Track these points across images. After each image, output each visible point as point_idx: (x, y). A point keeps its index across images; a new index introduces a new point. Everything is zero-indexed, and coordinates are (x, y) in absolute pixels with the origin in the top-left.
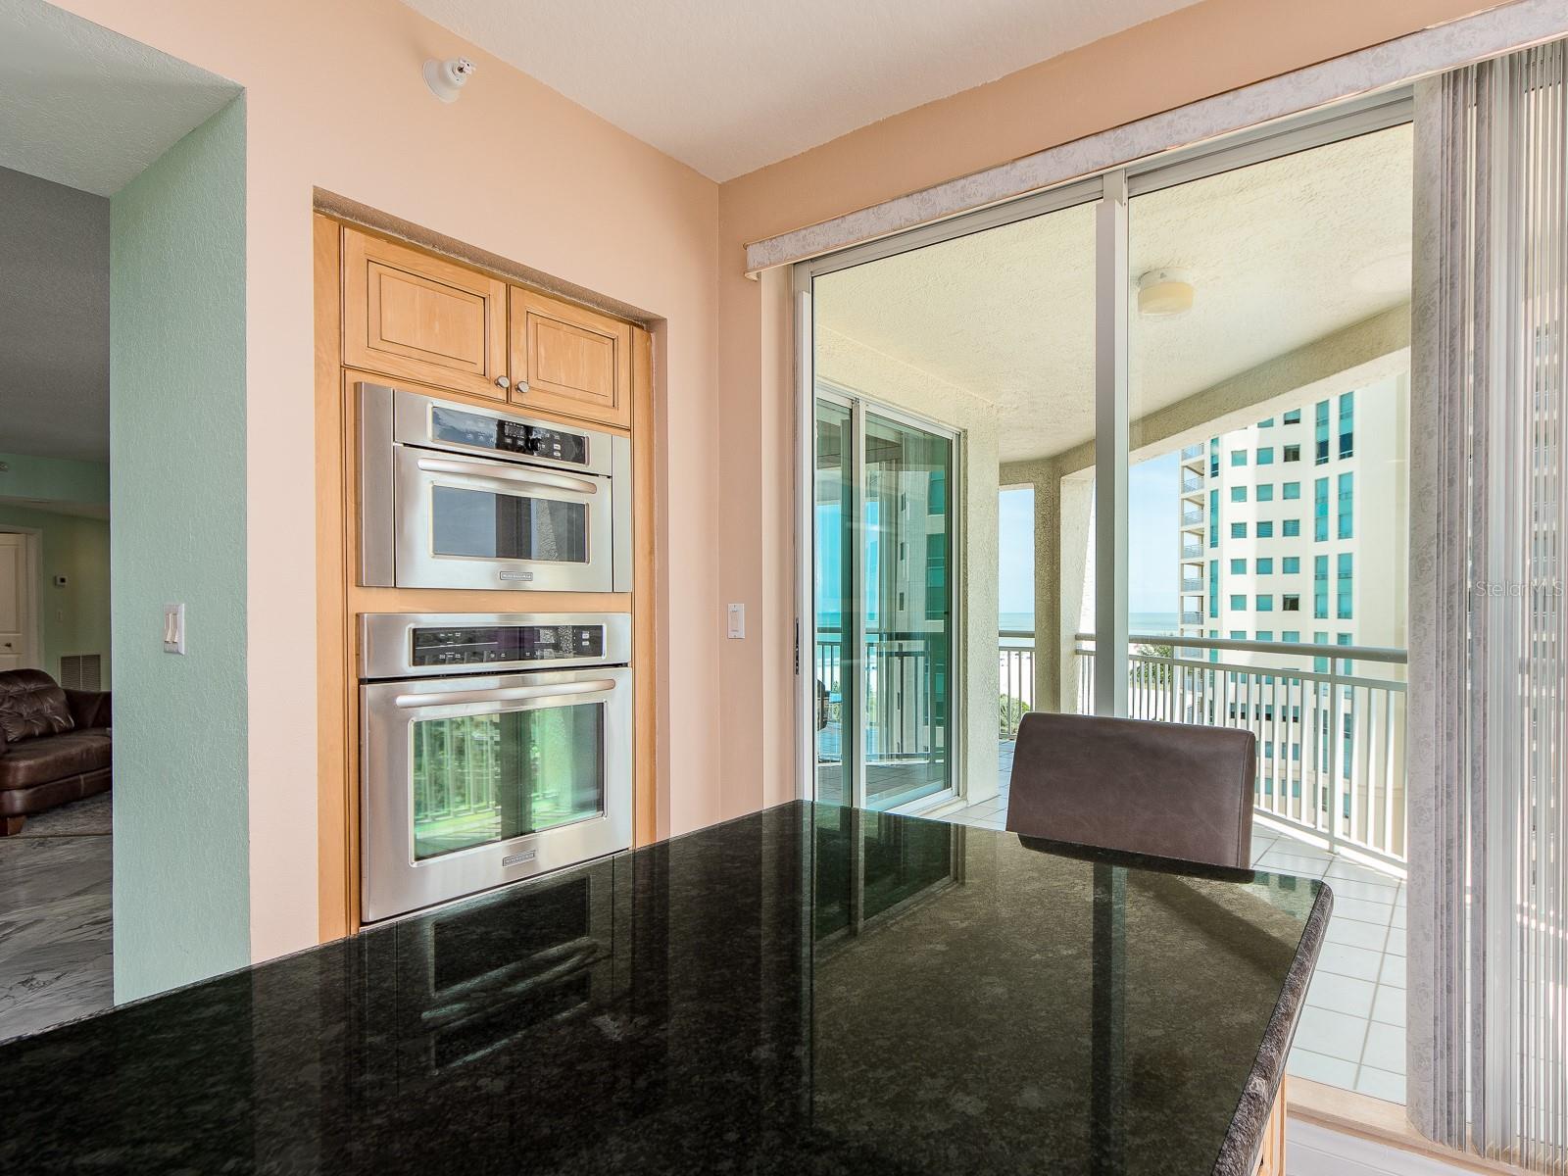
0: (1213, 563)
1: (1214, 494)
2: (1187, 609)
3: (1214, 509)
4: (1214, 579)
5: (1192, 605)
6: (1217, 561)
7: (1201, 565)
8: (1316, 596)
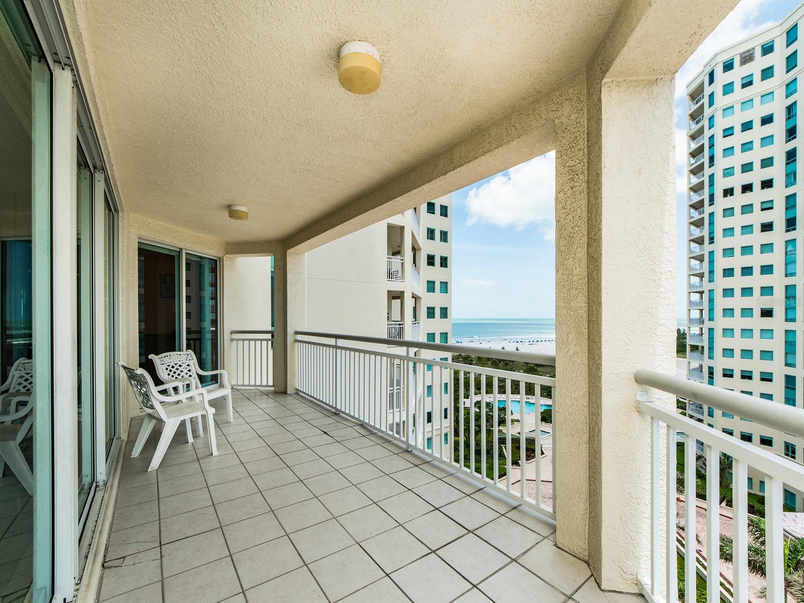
0: (711, 291)
1: (711, 253)
2: (692, 317)
3: (711, 262)
4: (711, 301)
5: (695, 314)
6: (713, 290)
7: (701, 293)
8: (786, 309)
